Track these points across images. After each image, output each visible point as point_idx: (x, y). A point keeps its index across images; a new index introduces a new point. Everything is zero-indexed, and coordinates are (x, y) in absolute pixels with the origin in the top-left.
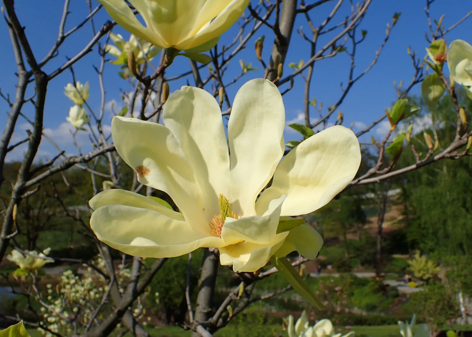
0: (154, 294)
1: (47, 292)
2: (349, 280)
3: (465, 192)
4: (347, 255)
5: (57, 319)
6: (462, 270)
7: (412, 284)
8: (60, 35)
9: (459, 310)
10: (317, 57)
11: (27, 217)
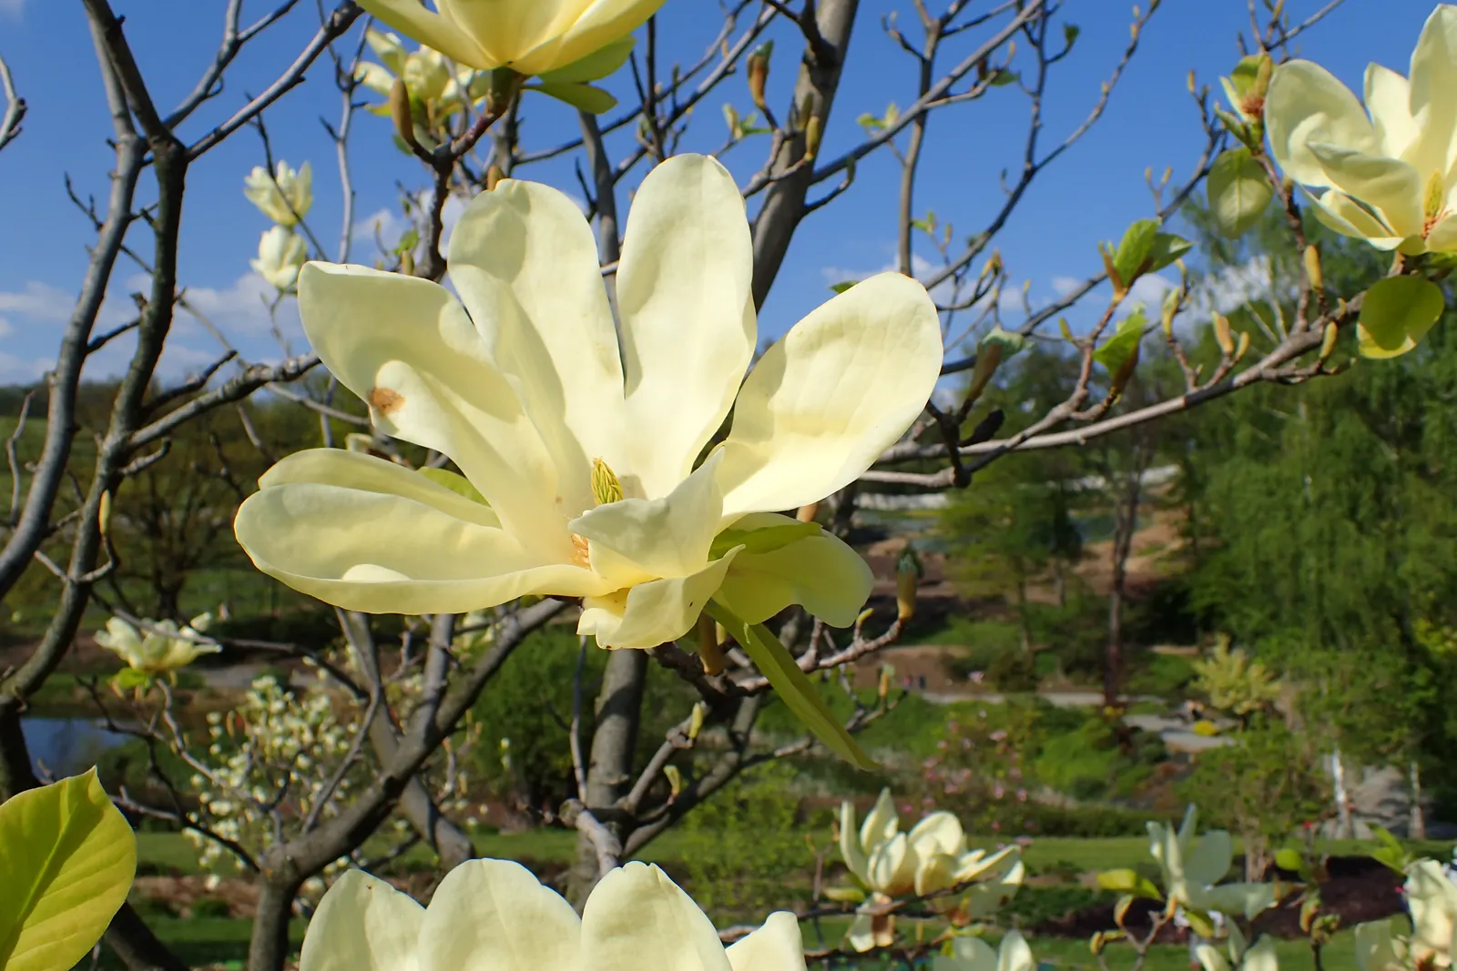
0: (496, 744)
1: (210, 735)
2: (1030, 713)
3: (1357, 477)
4: (1025, 646)
5: (236, 806)
6: (1343, 690)
7: (1204, 726)
8: (229, 36)
9: (1332, 797)
10: (934, 100)
11: (154, 530)
